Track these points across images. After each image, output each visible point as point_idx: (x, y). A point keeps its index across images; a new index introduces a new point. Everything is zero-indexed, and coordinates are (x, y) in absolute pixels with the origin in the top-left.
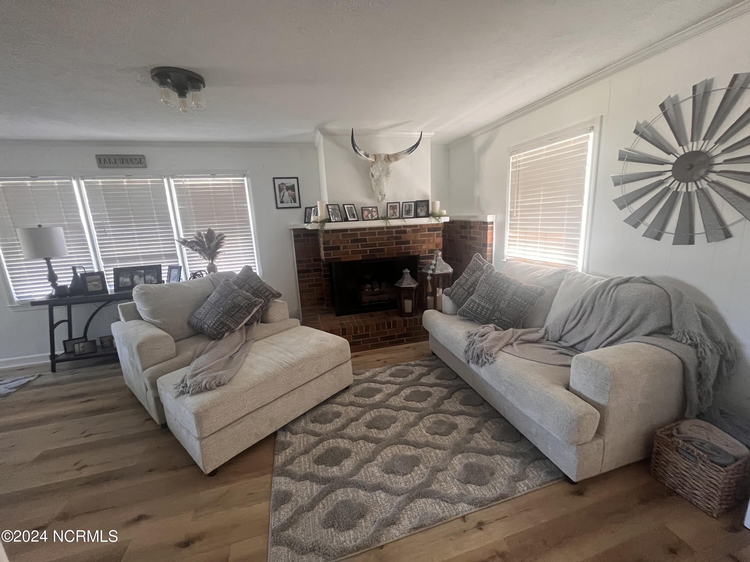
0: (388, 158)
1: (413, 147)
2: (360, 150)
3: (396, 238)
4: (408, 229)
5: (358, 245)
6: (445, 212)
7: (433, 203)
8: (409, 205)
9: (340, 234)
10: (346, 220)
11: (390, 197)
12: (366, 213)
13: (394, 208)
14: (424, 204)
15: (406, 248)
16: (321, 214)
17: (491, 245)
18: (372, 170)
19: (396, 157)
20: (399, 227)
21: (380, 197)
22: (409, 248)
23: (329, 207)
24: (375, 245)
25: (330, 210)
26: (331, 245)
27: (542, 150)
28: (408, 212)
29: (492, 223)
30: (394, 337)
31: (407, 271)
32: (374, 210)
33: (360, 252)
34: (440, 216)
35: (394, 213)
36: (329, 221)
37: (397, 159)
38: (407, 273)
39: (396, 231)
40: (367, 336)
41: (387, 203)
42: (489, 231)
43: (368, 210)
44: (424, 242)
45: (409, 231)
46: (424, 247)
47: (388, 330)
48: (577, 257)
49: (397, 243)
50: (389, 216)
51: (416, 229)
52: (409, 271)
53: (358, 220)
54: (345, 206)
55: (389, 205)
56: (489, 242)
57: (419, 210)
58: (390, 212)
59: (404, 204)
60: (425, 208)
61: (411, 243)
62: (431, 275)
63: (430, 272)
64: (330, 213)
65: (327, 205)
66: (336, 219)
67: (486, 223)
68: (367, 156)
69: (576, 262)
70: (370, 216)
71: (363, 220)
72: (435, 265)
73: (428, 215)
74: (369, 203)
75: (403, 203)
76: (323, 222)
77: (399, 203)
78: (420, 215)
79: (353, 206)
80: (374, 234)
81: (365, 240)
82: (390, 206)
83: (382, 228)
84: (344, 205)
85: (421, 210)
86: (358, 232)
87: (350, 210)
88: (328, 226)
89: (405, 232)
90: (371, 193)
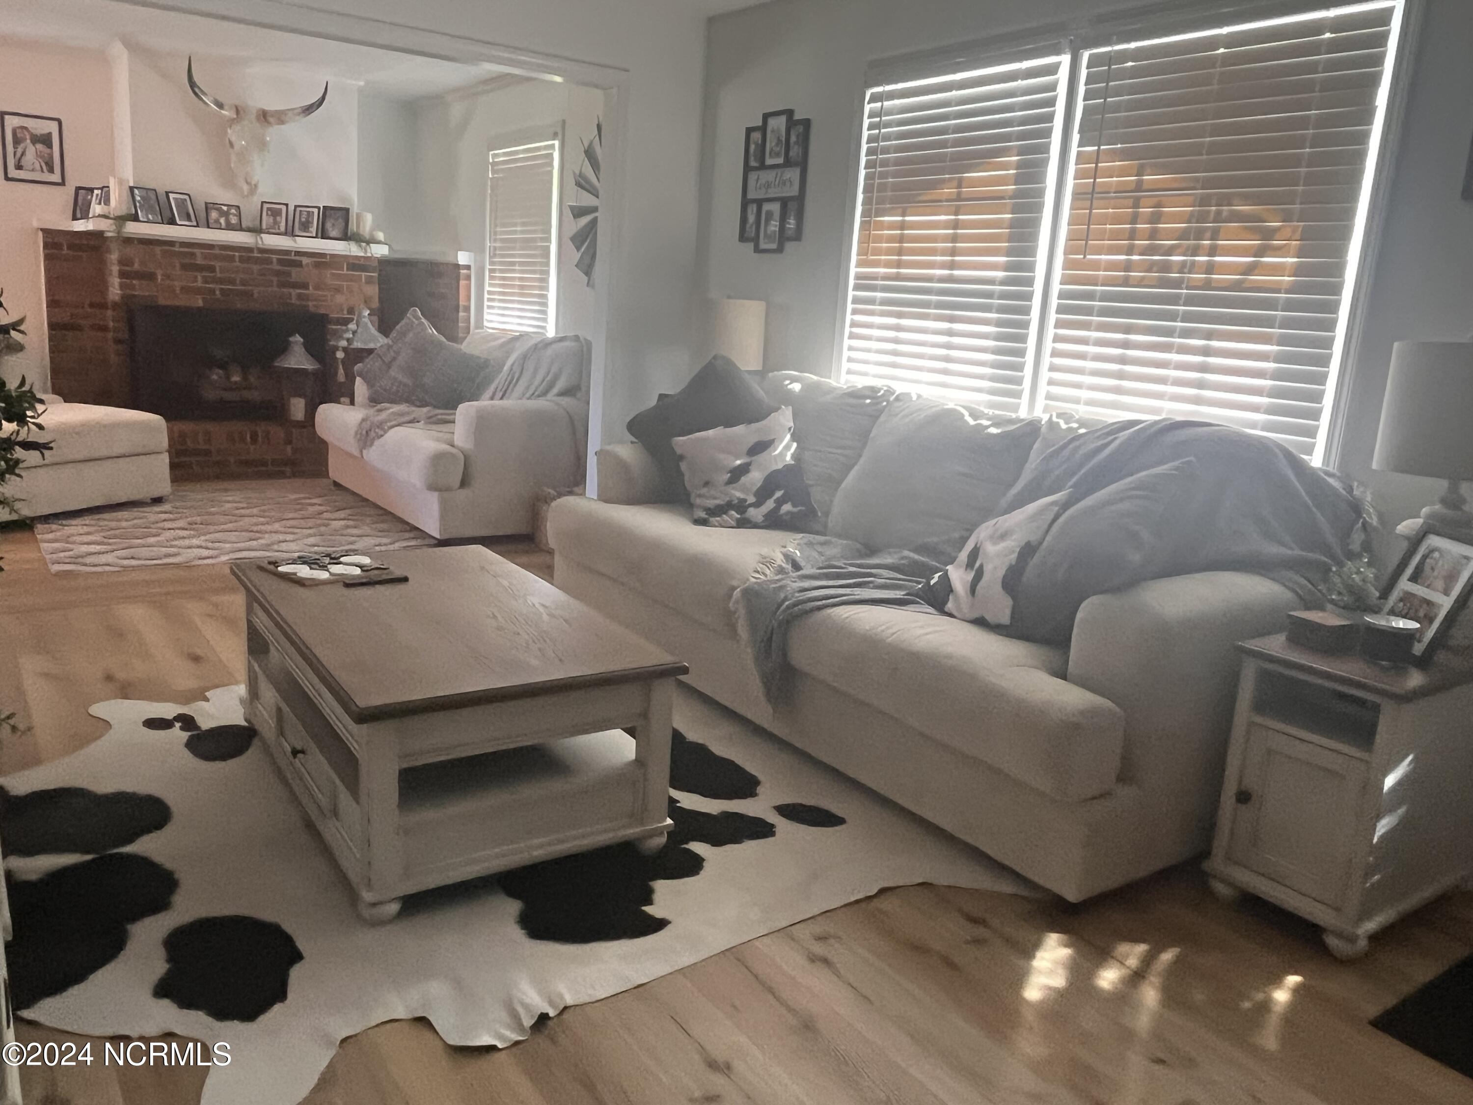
0: (264, 116)
1: (311, 106)
2: (205, 94)
3: (278, 273)
4: (305, 260)
5: (196, 277)
6: (380, 236)
7: (359, 216)
8: (308, 212)
9: (158, 250)
10: (172, 222)
11: (267, 191)
12: (214, 215)
13: (275, 213)
14: (340, 213)
15: (300, 297)
16: (118, 202)
17: (467, 309)
18: (232, 134)
19: (280, 117)
20: (287, 252)
21: (246, 188)
22: (307, 298)
23: (136, 191)
24: (232, 282)
25: (138, 198)
26: (136, 266)
27: (517, 152)
28: (305, 226)
29: (468, 267)
30: (264, 464)
31: (298, 338)
32: (233, 211)
33: (198, 291)
34: (368, 243)
35: (276, 222)
36: (135, 218)
37: (282, 122)
38: (296, 342)
39: (278, 260)
40: (207, 453)
41: (263, 203)
42: (462, 283)
43: (220, 210)
44: (338, 290)
45: (307, 265)
46: (340, 299)
47: (252, 448)
48: (545, 320)
49: (282, 285)
50: (264, 227)
51: (321, 260)
52: (302, 340)
53: (197, 226)
54: (171, 196)
55: (266, 206)
56: (462, 303)
57: (328, 225)
58: (267, 221)
59: (298, 209)
60: (341, 222)
61: (311, 288)
62: (345, 349)
63: (344, 343)
64: (138, 204)
65: (131, 189)
66: (150, 216)
67: (457, 266)
68: (220, 106)
69: (544, 328)
70: (222, 221)
71: (208, 227)
72: (354, 333)
73: (346, 236)
74: (224, 196)
75: (296, 207)
76: (121, 220)
77: (287, 205)
78: (331, 235)
79: (186, 197)
80: (232, 259)
81: (212, 269)
82: (268, 209)
83: (250, 250)
84: (167, 193)
85: (333, 225)
86: (197, 251)
87: (181, 204)
88: (132, 228)
89: (299, 264)
90: (228, 180)
